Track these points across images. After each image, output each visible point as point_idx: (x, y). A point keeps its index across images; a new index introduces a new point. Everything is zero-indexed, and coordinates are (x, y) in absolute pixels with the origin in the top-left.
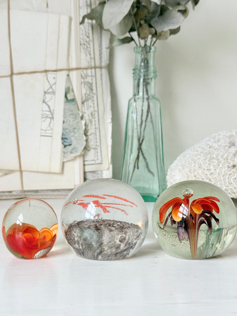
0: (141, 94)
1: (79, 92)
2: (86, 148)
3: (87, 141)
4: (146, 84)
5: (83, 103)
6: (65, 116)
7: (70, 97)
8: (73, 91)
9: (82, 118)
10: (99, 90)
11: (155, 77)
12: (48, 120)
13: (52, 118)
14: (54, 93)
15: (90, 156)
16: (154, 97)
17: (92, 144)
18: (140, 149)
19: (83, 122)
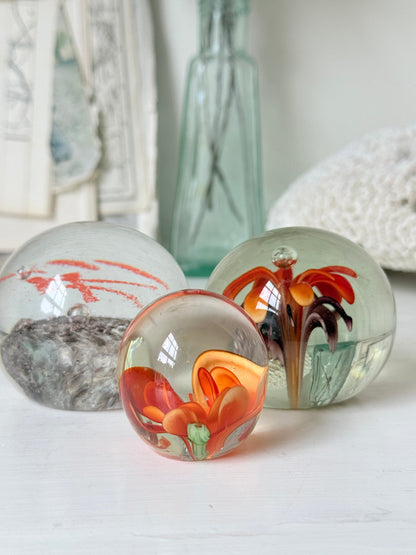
0: (216, 47)
1: (85, 42)
2: (102, 166)
3: (103, 150)
4: (228, 24)
5: (94, 67)
6: (55, 95)
7: (65, 53)
8: (71, 41)
9: (92, 100)
10: (129, 38)
11: (246, 10)
12: (19, 105)
13: (28, 100)
14: (30, 45)
15: (111, 181)
16: (243, 56)
17: (114, 156)
18: (215, 169)
19: (94, 110)
